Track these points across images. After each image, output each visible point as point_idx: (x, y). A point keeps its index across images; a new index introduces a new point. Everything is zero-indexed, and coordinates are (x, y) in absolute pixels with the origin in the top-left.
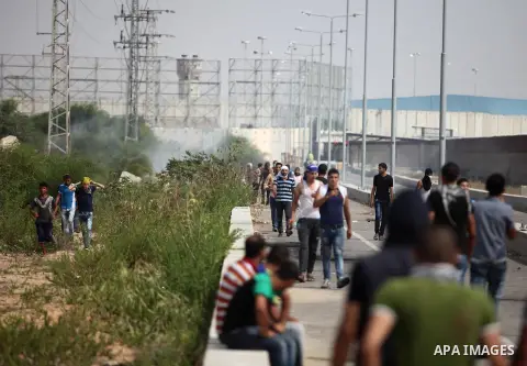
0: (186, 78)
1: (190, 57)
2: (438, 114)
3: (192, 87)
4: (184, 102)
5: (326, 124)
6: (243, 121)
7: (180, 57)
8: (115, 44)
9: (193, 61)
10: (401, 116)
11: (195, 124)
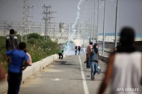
0: (61, 28)
1: (62, 23)
2: (115, 37)
3: (62, 30)
4: (60, 33)
5: (93, 39)
6: (74, 38)
7: (60, 23)
8: (42, 19)
9: (63, 24)
10: (107, 37)
11: (63, 38)
